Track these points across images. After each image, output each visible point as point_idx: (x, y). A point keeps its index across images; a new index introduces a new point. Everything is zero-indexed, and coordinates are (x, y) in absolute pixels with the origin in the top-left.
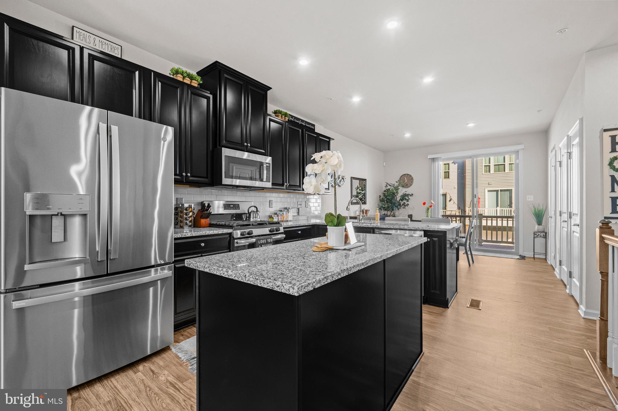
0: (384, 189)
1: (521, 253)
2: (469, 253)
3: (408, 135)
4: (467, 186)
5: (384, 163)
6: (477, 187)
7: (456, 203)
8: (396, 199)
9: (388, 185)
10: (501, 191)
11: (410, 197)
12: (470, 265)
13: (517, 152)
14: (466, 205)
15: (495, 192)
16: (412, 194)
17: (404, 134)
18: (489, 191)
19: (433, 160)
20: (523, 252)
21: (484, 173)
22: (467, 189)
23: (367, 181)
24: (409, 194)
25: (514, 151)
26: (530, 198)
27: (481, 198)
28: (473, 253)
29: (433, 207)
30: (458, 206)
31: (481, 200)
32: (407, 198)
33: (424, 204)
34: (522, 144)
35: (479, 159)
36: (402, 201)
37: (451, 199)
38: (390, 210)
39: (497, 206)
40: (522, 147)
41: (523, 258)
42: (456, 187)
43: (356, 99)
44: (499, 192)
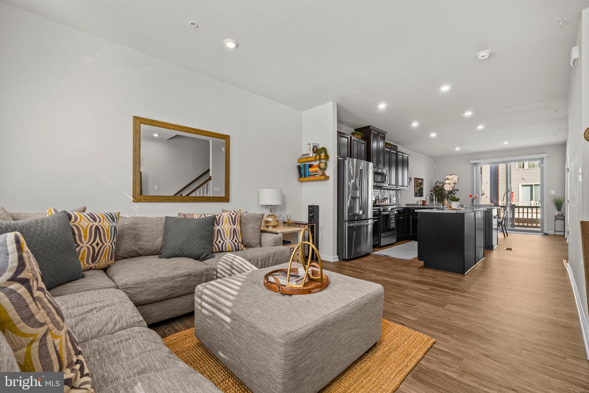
0: (434, 185)
1: (545, 231)
2: (505, 231)
3: (457, 149)
4: (500, 181)
5: (434, 166)
6: (510, 183)
7: (489, 197)
8: (445, 193)
9: (438, 183)
10: (535, 185)
11: (456, 192)
12: (505, 237)
13: (542, 159)
14: (499, 199)
15: (530, 187)
16: (458, 190)
17: (455, 148)
18: (523, 186)
19: (476, 164)
20: (547, 231)
21: (518, 168)
22: (500, 184)
23: (424, 180)
24: (456, 190)
25: (540, 158)
26: (553, 192)
27: (514, 192)
28: (508, 232)
29: (477, 198)
30: (490, 200)
31: (514, 194)
32: (453, 192)
33: (471, 196)
34: (546, 153)
35: (512, 164)
36: (450, 194)
37: (484, 193)
38: (440, 201)
39: (532, 199)
40: (546, 155)
41: (546, 234)
42: (489, 182)
43: (433, 135)
44: (534, 187)
